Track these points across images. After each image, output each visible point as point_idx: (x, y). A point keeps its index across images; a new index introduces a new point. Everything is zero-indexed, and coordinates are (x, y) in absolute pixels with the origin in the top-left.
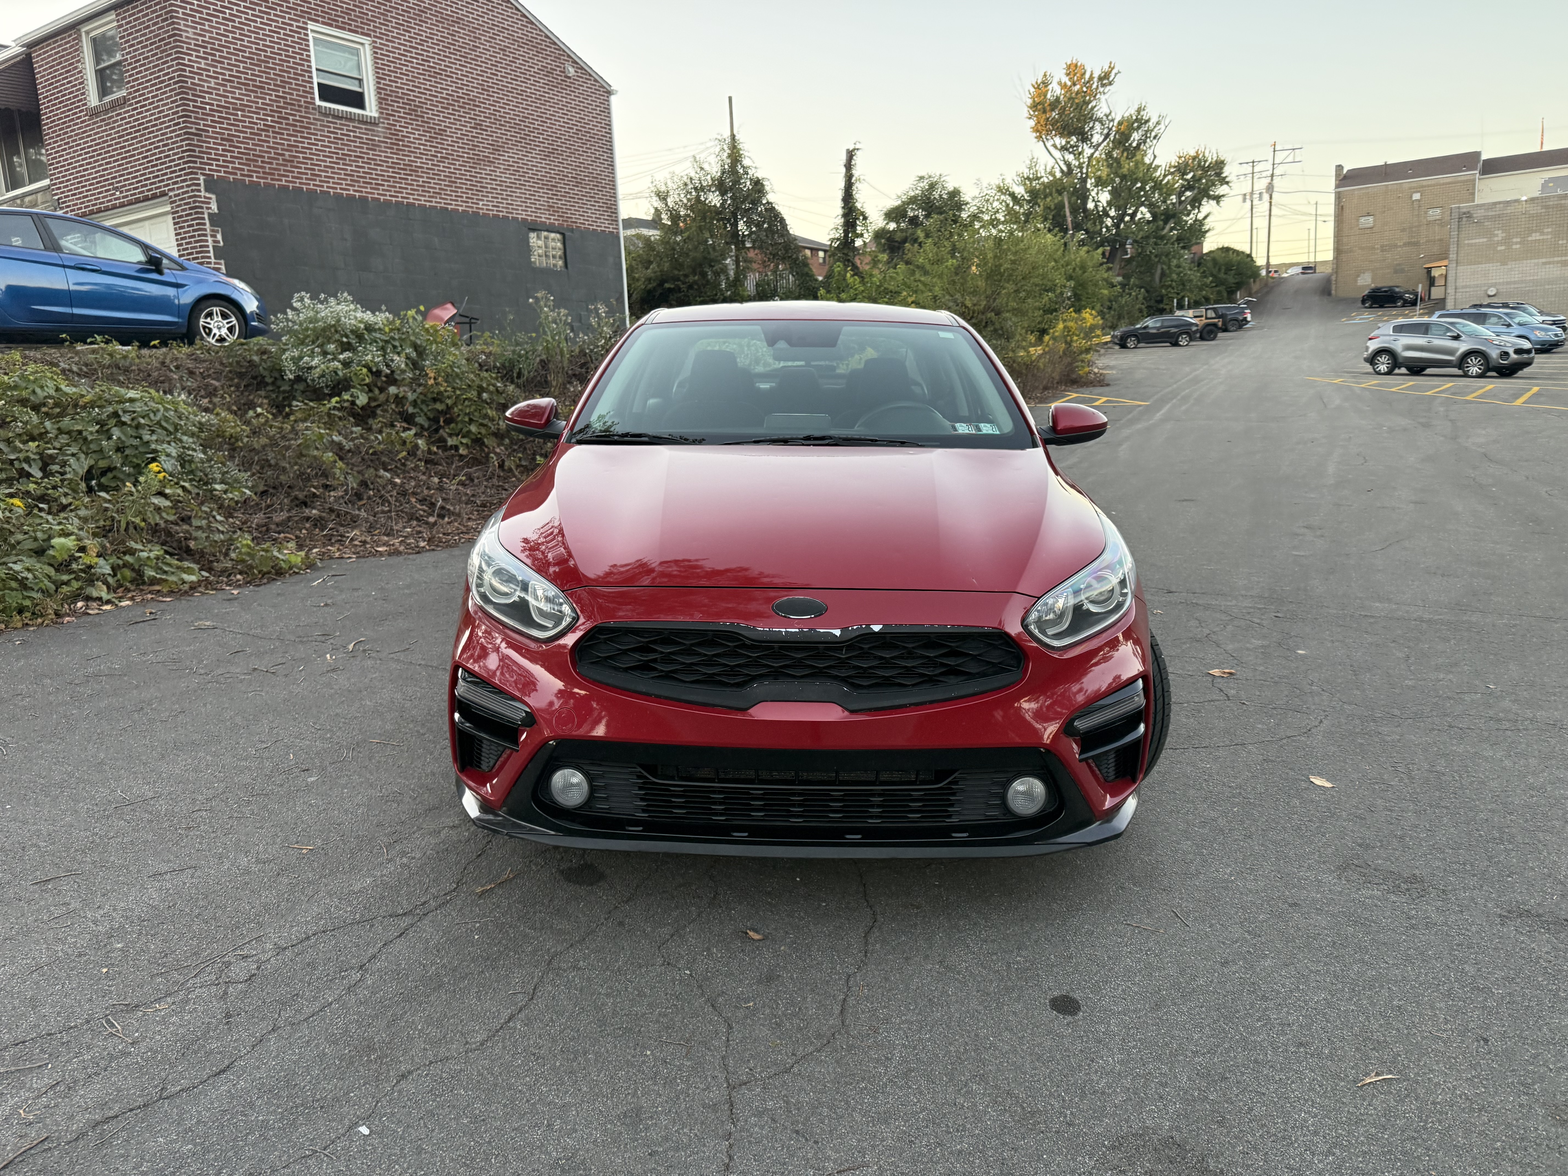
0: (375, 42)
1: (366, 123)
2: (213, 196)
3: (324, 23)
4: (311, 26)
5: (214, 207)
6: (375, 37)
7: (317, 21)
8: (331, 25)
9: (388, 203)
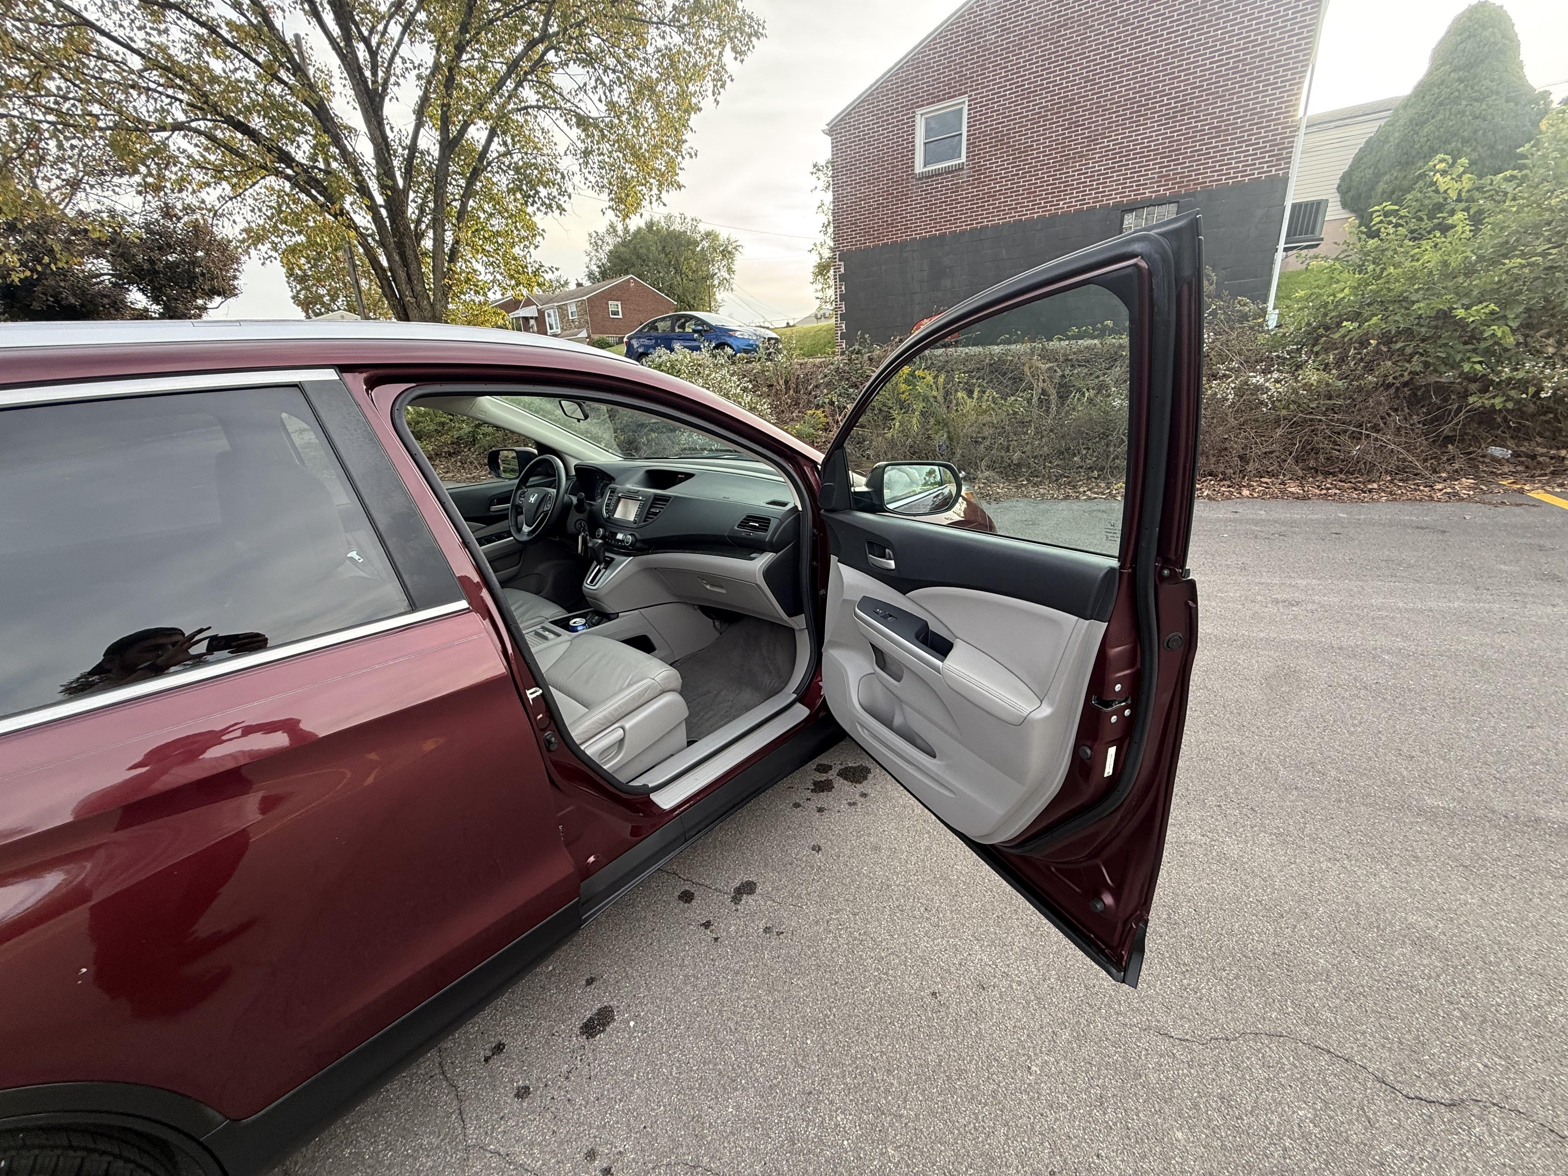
0: (971, 96)
1: (953, 171)
2: (842, 263)
3: (928, 104)
4: (919, 111)
5: (842, 270)
6: (971, 91)
7: (923, 105)
8: (933, 103)
9: (963, 233)
